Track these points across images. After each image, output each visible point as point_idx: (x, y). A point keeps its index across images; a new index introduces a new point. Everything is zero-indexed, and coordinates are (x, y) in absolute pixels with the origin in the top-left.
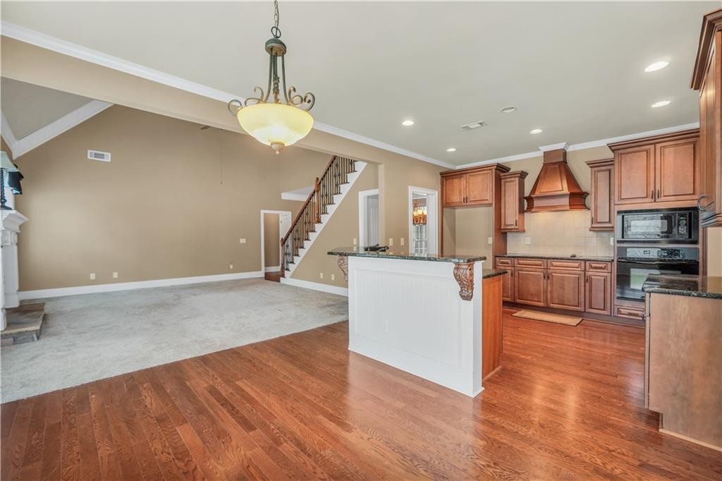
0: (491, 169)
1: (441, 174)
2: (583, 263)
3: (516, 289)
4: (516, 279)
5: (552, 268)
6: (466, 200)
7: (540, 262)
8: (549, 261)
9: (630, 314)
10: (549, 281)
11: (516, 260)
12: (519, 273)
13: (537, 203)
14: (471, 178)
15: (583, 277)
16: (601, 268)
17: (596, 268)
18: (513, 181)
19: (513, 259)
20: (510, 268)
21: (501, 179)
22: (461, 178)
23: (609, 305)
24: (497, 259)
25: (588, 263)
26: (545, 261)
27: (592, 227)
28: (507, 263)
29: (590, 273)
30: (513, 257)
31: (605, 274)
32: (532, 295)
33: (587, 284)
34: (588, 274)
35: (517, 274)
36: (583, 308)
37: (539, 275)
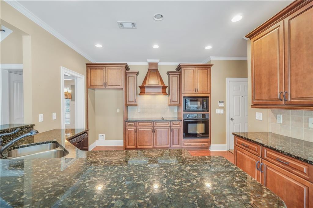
0: (123, 67)
1: (87, 64)
2: (170, 122)
3: (138, 140)
4: (138, 134)
5: (156, 126)
6: (105, 84)
7: (150, 123)
8: (155, 122)
9: (188, 145)
10: (155, 133)
11: (137, 123)
12: (139, 130)
13: (147, 90)
14: (109, 70)
15: (170, 130)
16: (177, 124)
17: (175, 124)
18: (133, 76)
19: (135, 122)
20: (134, 128)
21: (126, 74)
22: (102, 69)
23: (180, 142)
24: (126, 122)
25: (172, 122)
26: (153, 122)
27: (170, 104)
28: (132, 125)
29: (173, 127)
30: (135, 121)
31: (179, 127)
32: (146, 142)
33: (172, 133)
34: (172, 128)
35: (138, 131)
36: (170, 145)
37: (149, 130)
